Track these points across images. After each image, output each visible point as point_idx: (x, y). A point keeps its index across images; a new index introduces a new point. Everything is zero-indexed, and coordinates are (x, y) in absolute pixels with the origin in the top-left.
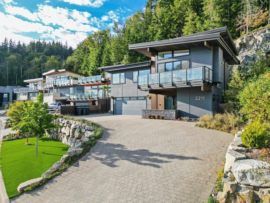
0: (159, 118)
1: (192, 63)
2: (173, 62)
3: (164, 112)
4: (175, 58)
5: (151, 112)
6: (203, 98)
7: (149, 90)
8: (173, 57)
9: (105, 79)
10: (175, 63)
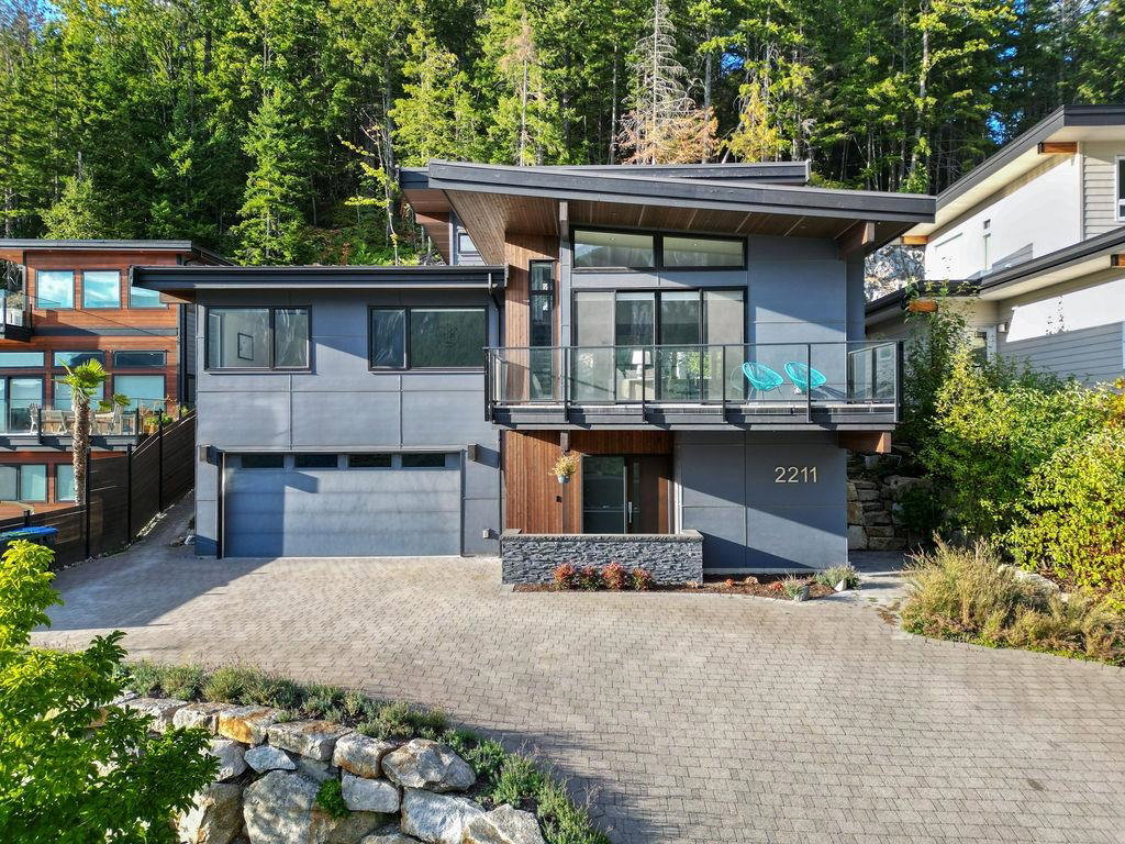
0: (626, 583)
1: (758, 309)
2: (658, 292)
3: (641, 548)
4: (673, 274)
5: (559, 547)
6: (810, 475)
7: (572, 434)
8: (659, 267)
9: (28, 316)
10: (665, 297)
